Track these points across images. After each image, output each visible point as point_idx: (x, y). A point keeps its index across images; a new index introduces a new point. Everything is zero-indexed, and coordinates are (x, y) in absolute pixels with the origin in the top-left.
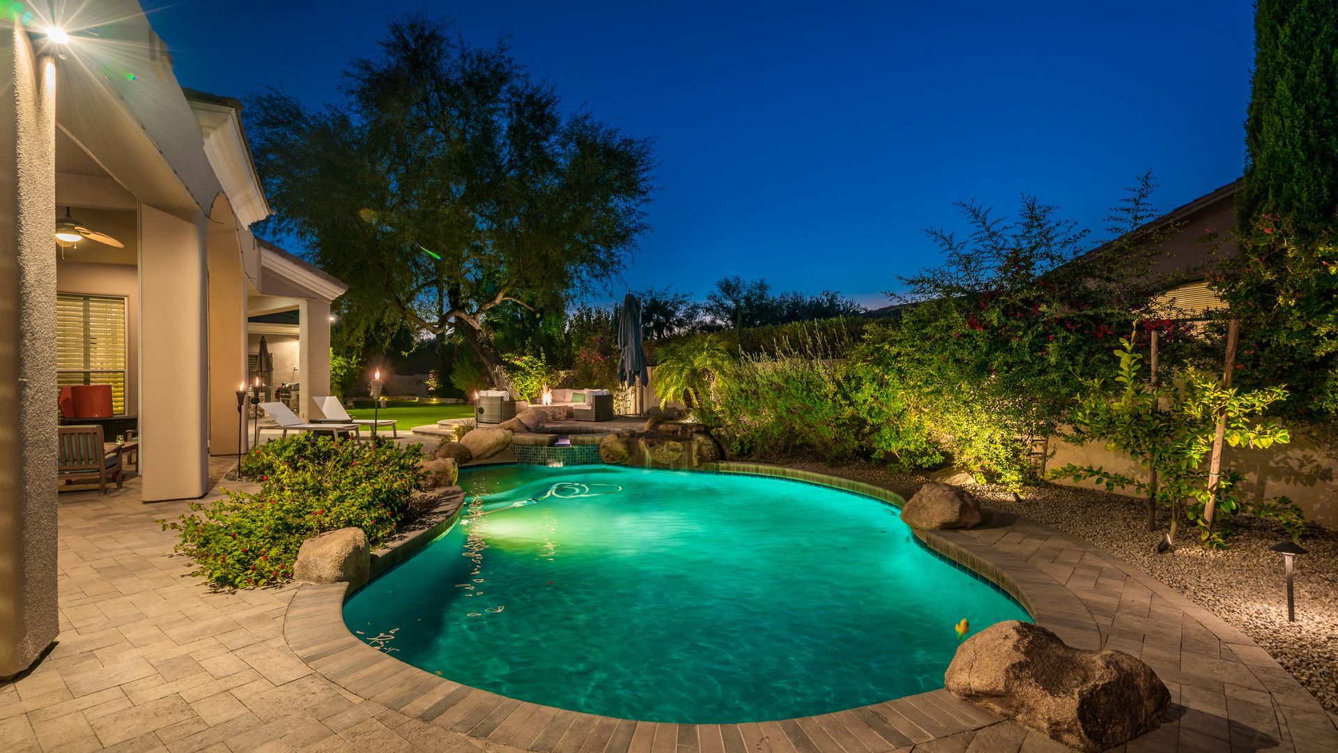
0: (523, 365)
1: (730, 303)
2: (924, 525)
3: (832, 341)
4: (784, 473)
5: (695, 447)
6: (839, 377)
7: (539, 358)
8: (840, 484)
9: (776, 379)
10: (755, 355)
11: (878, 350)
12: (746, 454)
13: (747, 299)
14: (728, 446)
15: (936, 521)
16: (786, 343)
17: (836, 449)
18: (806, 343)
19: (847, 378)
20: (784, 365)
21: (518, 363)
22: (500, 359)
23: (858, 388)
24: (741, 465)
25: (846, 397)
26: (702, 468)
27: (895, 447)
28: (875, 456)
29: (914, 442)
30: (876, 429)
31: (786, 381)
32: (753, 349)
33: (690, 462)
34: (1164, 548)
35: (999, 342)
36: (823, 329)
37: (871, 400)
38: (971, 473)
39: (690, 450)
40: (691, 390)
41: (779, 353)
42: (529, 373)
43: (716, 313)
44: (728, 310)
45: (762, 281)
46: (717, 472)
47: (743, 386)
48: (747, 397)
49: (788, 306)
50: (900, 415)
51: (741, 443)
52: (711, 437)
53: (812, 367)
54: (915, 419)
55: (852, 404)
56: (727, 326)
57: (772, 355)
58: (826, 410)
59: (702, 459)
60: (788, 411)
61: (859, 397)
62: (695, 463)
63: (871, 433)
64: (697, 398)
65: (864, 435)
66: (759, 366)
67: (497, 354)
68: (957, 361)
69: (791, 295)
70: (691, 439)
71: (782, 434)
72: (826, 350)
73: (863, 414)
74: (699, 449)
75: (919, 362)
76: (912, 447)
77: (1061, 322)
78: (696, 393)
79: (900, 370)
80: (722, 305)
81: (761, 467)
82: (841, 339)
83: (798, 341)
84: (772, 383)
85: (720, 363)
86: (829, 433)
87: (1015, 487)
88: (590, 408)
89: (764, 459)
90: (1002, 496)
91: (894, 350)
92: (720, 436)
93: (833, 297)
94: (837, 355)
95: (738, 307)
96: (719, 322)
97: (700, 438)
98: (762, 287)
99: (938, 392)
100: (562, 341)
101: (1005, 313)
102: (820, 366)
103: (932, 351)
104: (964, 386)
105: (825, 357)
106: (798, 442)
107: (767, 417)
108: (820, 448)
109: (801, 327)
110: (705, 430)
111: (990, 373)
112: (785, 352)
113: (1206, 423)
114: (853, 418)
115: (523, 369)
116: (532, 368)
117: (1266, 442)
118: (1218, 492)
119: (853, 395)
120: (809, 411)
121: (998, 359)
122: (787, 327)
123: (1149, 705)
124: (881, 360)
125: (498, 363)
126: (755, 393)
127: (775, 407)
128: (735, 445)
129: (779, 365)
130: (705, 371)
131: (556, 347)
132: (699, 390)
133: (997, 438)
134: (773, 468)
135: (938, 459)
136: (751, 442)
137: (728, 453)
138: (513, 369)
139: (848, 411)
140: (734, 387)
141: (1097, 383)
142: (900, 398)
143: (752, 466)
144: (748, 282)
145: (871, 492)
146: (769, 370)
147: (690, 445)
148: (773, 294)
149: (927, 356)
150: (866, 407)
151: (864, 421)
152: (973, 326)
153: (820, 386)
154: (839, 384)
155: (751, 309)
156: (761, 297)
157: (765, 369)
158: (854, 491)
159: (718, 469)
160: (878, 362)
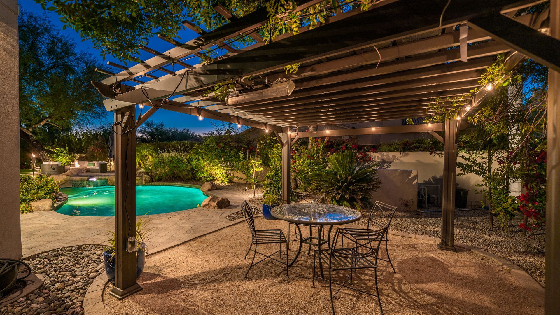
0: (57, 152)
1: (149, 130)
2: (205, 190)
3: (186, 148)
4: (172, 184)
5: (144, 179)
6: (187, 158)
7: (65, 149)
8: (187, 186)
9: (170, 158)
10: (163, 151)
11: (197, 151)
12: (160, 180)
13: (156, 129)
14: (155, 178)
15: (207, 189)
16: (173, 148)
17: (187, 177)
18: (178, 148)
19: (190, 158)
20: (172, 154)
21: (54, 150)
22: (44, 149)
23: (192, 161)
24: (159, 183)
25: (189, 163)
26: (146, 185)
27: (201, 176)
28: (197, 178)
29: (206, 174)
30: (197, 171)
31: (173, 159)
32: (163, 149)
33: (142, 183)
34: (246, 190)
35: (223, 150)
36: (183, 144)
37: (195, 164)
38: (218, 181)
39: (142, 179)
40: (141, 162)
41: (171, 151)
42: (60, 155)
43: (143, 133)
44: (148, 132)
45: (162, 123)
46: (151, 185)
47: (159, 160)
48: (161, 164)
49: (171, 133)
50: (203, 168)
51: (159, 177)
52: (149, 175)
53: (180, 155)
54: (206, 169)
55: (191, 165)
56: (148, 138)
57: (168, 151)
58: (184, 166)
59: (146, 182)
60: (173, 167)
61: (193, 163)
62: (144, 183)
63: (196, 172)
64: (143, 164)
65: (194, 173)
66: (164, 154)
67: (42, 147)
68: (215, 154)
69: (173, 128)
70: (142, 176)
71: (171, 174)
72: (184, 150)
73: (194, 168)
74: (145, 179)
75: (207, 154)
76: (206, 176)
77: (235, 147)
78: (143, 163)
79: (203, 156)
80: (146, 130)
81: (165, 183)
82: (188, 148)
83: (176, 147)
84: (168, 159)
85: (151, 153)
86: (185, 173)
87: (226, 183)
88: (98, 168)
89: (166, 181)
90: (223, 185)
91: (201, 151)
92: (152, 175)
93: (188, 131)
94: (187, 152)
95: (152, 132)
96: (144, 136)
97: (146, 176)
98: (162, 125)
99: (211, 162)
100: (76, 142)
101: (225, 144)
102: (182, 155)
103: (210, 152)
104: (216, 160)
105: (184, 152)
106: (176, 176)
107: (167, 170)
108: (182, 177)
109: (177, 143)
110: (147, 174)
111: (222, 157)
112: (172, 150)
113: (252, 167)
114: (191, 169)
115: (57, 153)
116: (61, 152)
117: (260, 170)
118: (255, 179)
119: (191, 163)
120: (179, 167)
121: (223, 154)
122: (173, 143)
123: (227, 203)
124: (198, 154)
125: (42, 150)
126: (163, 162)
127: (169, 166)
128: (157, 178)
129: (170, 154)
130: (146, 156)
131: (73, 144)
132: (144, 161)
133: (223, 172)
134: (169, 183)
135: (211, 178)
136: (162, 176)
137: (154, 180)
138: (51, 153)
139: (190, 167)
140: (157, 160)
141: (237, 159)
142: (203, 163)
143: (163, 183)
144: (156, 123)
145: (195, 186)
146: (167, 156)
147: (142, 178)
148: (166, 128)
149: (209, 153)
150: (194, 166)
151: (194, 170)
152: (218, 146)
153: (182, 160)
154: (187, 160)
155: (157, 132)
156: (161, 129)
157: (166, 155)
158: (191, 187)
159: (151, 184)
160: (197, 154)
